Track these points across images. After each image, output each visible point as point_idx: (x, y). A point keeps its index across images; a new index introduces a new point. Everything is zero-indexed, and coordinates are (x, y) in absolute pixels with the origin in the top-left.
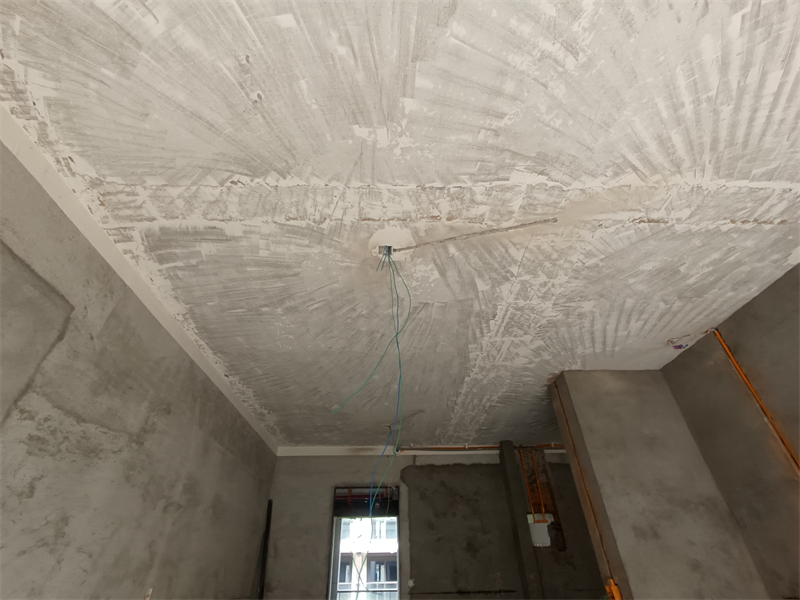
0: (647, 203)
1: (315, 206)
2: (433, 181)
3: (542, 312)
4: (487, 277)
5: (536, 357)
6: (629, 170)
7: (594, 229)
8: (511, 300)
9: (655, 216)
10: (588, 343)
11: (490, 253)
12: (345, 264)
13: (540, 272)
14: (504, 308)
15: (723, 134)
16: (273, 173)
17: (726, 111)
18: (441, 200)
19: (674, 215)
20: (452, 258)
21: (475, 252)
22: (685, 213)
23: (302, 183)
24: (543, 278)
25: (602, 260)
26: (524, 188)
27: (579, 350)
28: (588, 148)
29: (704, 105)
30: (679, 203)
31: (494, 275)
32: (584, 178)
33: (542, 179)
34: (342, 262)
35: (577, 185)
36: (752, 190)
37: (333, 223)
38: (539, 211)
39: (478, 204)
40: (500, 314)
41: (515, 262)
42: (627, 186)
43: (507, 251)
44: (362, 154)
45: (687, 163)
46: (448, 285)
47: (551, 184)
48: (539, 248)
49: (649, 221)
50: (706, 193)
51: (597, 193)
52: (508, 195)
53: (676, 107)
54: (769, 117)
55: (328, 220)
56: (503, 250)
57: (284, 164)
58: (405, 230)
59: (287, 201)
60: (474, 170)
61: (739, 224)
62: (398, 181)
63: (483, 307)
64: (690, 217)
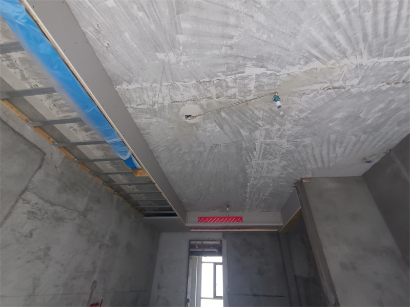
0: (330, 77)
1: (149, 97)
2: (204, 78)
3: (281, 145)
4: (246, 128)
5: (284, 171)
6: (314, 59)
7: (300, 96)
8: (262, 140)
9: (336, 85)
10: (313, 162)
11: (244, 114)
12: (171, 126)
13: (275, 123)
14: (260, 144)
15: (369, 30)
16: (125, 82)
17: (368, 16)
18: (211, 88)
19: (348, 83)
20: (224, 119)
21: (236, 114)
22: (356, 81)
23: (139, 86)
24: (277, 126)
25: (310, 114)
26: (254, 76)
27: (309, 166)
28: (286, 49)
29: (353, 14)
30: (350, 75)
31: (249, 127)
32: (287, 67)
33: (263, 70)
34: (169, 125)
35: (284, 71)
36: (397, 63)
37: (159, 105)
38: (266, 88)
39: (231, 88)
40: (258, 148)
41: (259, 118)
42: (314, 69)
43: (253, 112)
44: (164, 68)
45: (349, 51)
46: (226, 134)
47: (269, 72)
48: (271, 109)
49: (334, 88)
50: (366, 67)
51: (297, 75)
52: (246, 81)
53: (335, 17)
54: (399, 16)
55: (156, 104)
56: (251, 112)
57: (128, 77)
58: (196, 106)
59: (134, 96)
60: (224, 69)
61: (393, 85)
62: (186, 80)
63: (248, 145)
64: (359, 83)
